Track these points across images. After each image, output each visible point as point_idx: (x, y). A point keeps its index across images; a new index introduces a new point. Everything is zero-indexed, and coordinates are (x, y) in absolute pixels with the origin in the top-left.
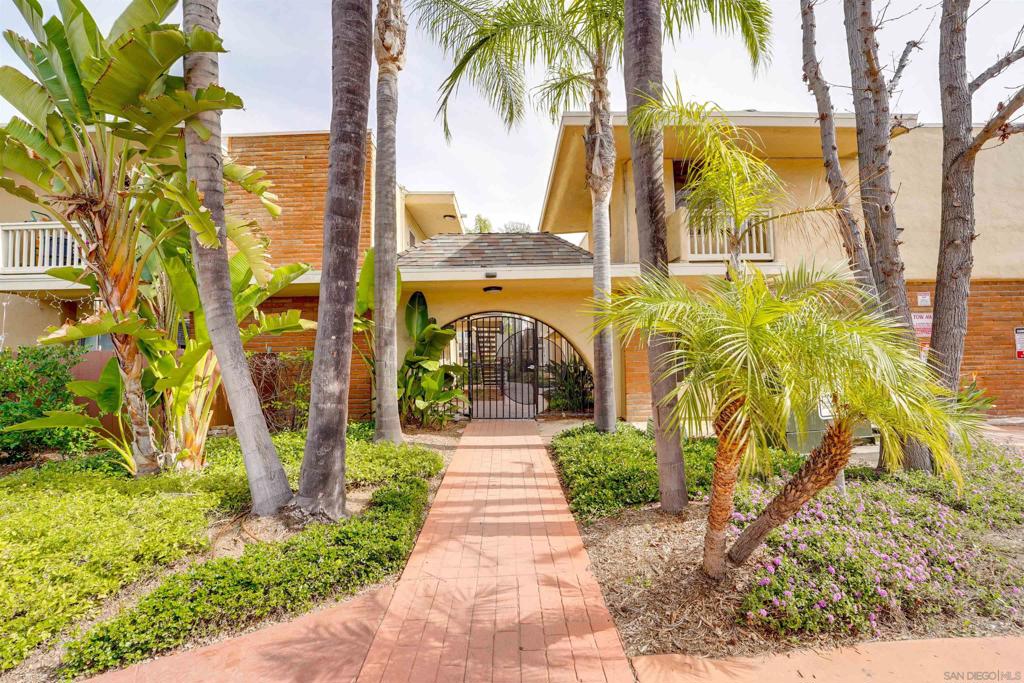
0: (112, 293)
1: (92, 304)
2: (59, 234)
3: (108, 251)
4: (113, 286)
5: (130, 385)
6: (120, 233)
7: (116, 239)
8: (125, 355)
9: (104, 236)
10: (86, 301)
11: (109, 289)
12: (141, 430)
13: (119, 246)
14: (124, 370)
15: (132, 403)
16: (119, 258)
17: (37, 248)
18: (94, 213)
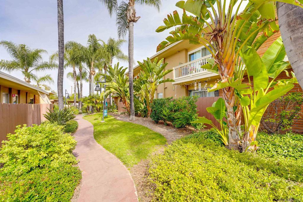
0: (224, 71)
1: (194, 84)
2: (185, 67)
3: (223, 53)
4: (225, 68)
5: (230, 109)
6: (228, 43)
7: (227, 46)
8: (228, 96)
9: (222, 47)
10: (192, 84)
11: (223, 69)
12: (233, 129)
13: (228, 49)
14: (228, 103)
15: (230, 117)
16: (228, 54)
17: (181, 72)
18: (219, 37)
